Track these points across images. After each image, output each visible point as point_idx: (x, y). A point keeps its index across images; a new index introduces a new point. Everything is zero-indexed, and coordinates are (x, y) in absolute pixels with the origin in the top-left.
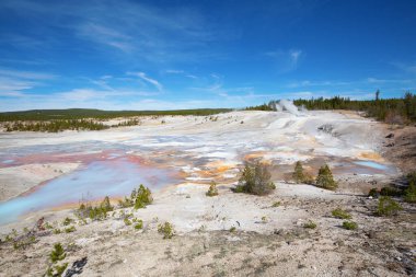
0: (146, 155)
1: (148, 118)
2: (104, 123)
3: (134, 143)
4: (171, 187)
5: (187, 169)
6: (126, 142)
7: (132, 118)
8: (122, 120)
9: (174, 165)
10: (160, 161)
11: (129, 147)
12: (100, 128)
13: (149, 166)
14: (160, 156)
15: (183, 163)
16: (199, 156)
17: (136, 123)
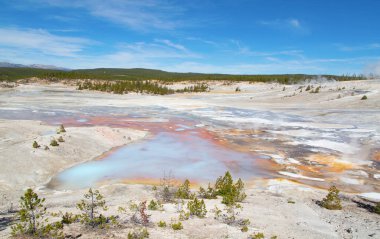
0: (222, 132)
1: (218, 84)
2: (169, 87)
3: (205, 114)
4: (259, 181)
5: (279, 158)
6: (195, 113)
7: (199, 82)
8: (189, 85)
9: (261, 150)
10: (240, 142)
11: (200, 119)
12: (164, 92)
13: (227, 146)
14: (238, 135)
15: (272, 149)
16: (296, 143)
17: (203, 89)
